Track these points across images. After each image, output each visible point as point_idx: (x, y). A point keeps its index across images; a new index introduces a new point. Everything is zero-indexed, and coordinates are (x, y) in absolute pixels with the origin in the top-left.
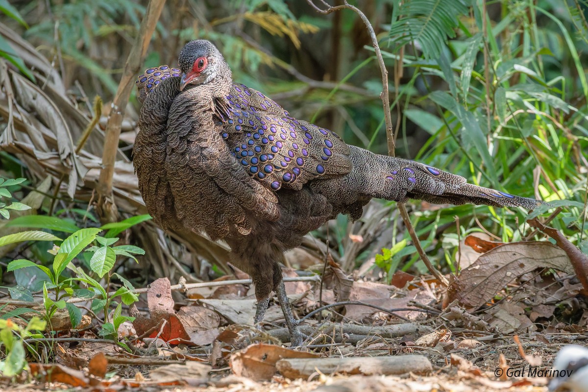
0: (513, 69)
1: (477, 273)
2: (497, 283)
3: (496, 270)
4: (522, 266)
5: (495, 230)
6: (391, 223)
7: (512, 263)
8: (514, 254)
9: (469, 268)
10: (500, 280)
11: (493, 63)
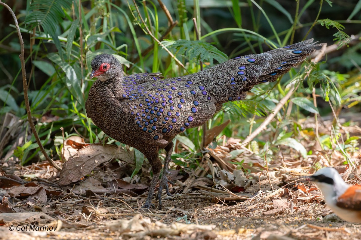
0: (97, 40)
1: (78, 159)
2: (90, 166)
3: (89, 158)
4: (103, 157)
5: (85, 134)
6: (25, 129)
7: (97, 155)
8: (98, 151)
9: (73, 156)
10: (91, 165)
11: (85, 36)
